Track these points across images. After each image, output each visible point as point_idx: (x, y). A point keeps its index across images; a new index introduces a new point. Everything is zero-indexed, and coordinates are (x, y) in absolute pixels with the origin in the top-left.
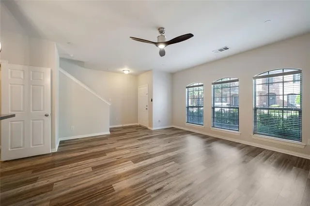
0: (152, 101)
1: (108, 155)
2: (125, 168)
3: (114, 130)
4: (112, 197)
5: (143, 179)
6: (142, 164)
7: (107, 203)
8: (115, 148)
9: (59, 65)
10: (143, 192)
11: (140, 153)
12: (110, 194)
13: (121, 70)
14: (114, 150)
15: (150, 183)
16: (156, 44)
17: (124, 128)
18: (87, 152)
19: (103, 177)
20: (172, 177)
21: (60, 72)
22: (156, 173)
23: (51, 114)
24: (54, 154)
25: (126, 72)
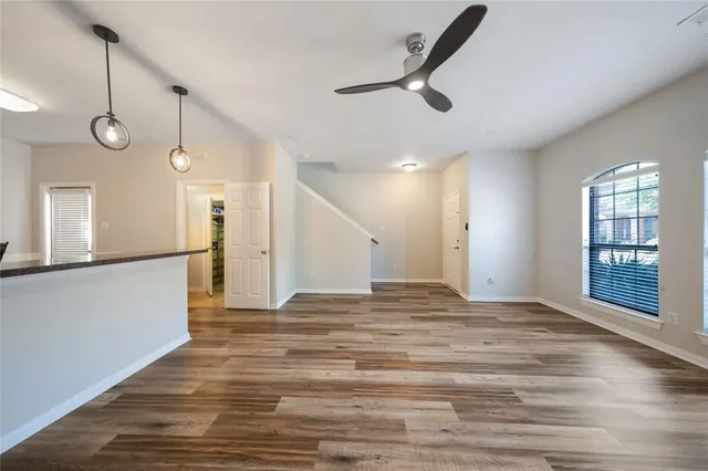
0: (467, 228)
1: (333, 335)
2: (332, 373)
3: (385, 288)
4: (260, 422)
5: (338, 413)
6: (371, 376)
7: (245, 427)
8: (352, 325)
9: (295, 176)
10: (311, 443)
11: (387, 350)
12: (263, 414)
13: (398, 165)
14: (350, 327)
15: (339, 432)
16: (401, 83)
17: (408, 286)
18: (307, 320)
19: (287, 373)
20: (405, 443)
21: (296, 186)
22: (377, 413)
23: (270, 251)
24: (273, 312)
25: (410, 169)
